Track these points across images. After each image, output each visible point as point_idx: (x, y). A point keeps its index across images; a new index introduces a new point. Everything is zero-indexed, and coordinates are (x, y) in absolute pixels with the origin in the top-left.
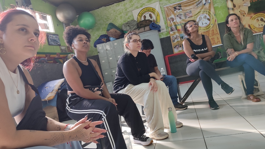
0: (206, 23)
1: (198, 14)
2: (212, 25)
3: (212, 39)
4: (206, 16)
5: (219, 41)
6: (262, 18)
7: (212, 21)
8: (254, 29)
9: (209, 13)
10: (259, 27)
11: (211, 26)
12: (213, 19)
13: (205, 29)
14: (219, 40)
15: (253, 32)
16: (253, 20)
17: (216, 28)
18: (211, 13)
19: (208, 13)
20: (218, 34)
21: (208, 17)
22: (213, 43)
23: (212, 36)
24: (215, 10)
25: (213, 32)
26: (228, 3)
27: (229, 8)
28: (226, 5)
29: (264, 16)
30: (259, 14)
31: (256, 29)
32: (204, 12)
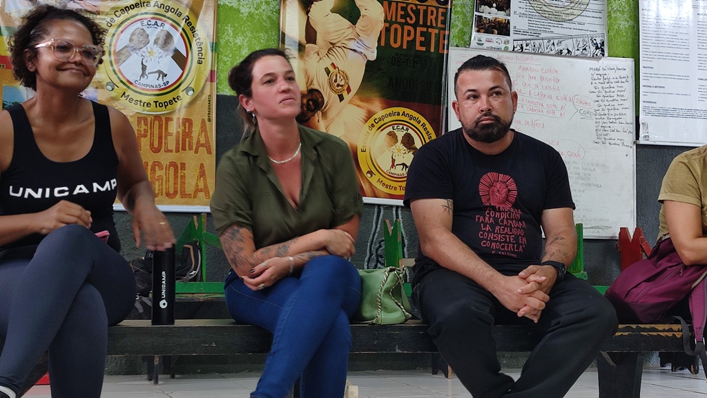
0: (160, 72)
1: (132, 12)
2: (191, 93)
3: (172, 168)
4: (169, 37)
5: (206, 186)
6: (410, 131)
8: (370, 172)
9: (189, 24)
10: (393, 171)
11: (186, 98)
12: (200, 63)
13: (149, 104)
14: (205, 180)
15: (366, 187)
16: (374, 129)
17: (206, 118)
18: (198, 27)
19: (183, 23)
20: (209, 152)
21: (178, 43)
22: (171, 191)
23: (177, 151)
24: (218, 23)
25: (184, 131)
26: (288, 9)
27: (284, 34)
28: (274, 17)
29: (419, 126)
30: (401, 110)
31: (377, 176)
32: (162, 11)
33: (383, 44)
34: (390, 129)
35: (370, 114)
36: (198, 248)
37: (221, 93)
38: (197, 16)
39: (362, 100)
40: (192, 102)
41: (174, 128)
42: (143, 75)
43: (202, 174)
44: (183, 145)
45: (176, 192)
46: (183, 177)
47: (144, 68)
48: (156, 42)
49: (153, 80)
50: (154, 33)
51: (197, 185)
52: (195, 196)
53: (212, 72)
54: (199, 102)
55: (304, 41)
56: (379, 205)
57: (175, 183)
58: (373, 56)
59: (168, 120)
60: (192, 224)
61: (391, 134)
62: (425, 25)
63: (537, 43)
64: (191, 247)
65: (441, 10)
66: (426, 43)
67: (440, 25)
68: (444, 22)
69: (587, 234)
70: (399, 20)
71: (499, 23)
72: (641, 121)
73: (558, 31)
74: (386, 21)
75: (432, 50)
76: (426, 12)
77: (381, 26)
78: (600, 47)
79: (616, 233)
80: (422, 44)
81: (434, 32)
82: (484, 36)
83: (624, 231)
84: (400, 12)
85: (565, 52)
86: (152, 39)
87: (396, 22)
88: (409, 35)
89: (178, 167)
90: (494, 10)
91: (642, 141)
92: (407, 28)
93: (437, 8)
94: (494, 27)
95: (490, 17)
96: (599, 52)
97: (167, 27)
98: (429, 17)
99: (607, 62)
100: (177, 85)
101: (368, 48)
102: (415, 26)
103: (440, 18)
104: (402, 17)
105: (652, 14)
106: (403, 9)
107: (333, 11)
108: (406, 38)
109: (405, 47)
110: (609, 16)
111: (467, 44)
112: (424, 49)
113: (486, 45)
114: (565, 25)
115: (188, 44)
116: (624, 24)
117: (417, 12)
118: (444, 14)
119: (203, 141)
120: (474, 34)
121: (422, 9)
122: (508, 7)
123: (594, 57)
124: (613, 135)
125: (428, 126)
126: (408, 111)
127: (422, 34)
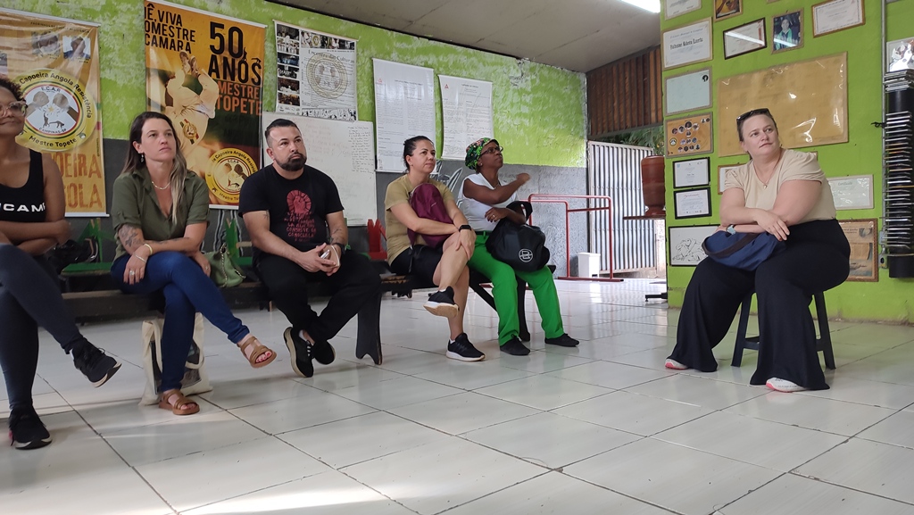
0: (58, 122)
1: (34, 80)
2: (83, 137)
3: (72, 188)
4: (64, 98)
6: (240, 163)
7: (86, 125)
8: (215, 189)
9: (79, 90)
10: (229, 188)
11: (80, 140)
12: (89, 117)
13: (51, 145)
14: (98, 195)
15: (211, 198)
16: (216, 162)
17: (96, 154)
18: (86, 93)
19: (74, 90)
21: (71, 102)
22: (73, 203)
23: (76, 176)
24: (101, 90)
25: (80, 162)
26: (152, 83)
27: (150, 100)
28: (143, 87)
29: (245, 160)
30: (233, 150)
31: (219, 191)
32: (58, 81)
33: (219, 108)
34: (227, 162)
35: (213, 153)
36: (95, 241)
37: (106, 137)
38: (85, 85)
39: (207, 143)
40: (85, 143)
41: (71, 160)
42: (46, 124)
43: (95, 191)
44: (80, 171)
45: (76, 204)
46: (81, 193)
47: (46, 119)
48: (54, 101)
49: (54, 128)
50: (51, 96)
51: (92, 199)
52: (91, 206)
53: (98, 123)
54: (90, 144)
55: (164, 104)
56: (222, 210)
57: (76, 198)
58: (213, 116)
59: (67, 155)
60: (90, 224)
61: (228, 166)
62: (246, 97)
63: (316, 111)
64: (90, 240)
65: (256, 89)
66: (247, 108)
67: (255, 97)
68: (258, 96)
69: (350, 223)
70: (229, 93)
71: (293, 98)
72: (378, 159)
73: (328, 104)
74: (220, 93)
75: (252, 113)
76: (246, 89)
77: (217, 96)
78: (353, 115)
79: (366, 223)
80: (244, 109)
81: (252, 102)
82: (284, 106)
83: (370, 221)
84: (229, 89)
85: (333, 117)
86: (51, 100)
87: (227, 94)
88: (236, 103)
89: (77, 188)
90: (289, 90)
91: (378, 170)
92: (234, 98)
93: (254, 87)
94: (290, 100)
95: (287, 94)
96: (353, 117)
97: (63, 92)
98: (249, 92)
99: (357, 123)
100: (73, 131)
101: (209, 110)
102: (240, 97)
103: (256, 93)
104: (231, 91)
105: (382, 97)
106: (231, 86)
107: (183, 86)
108: (234, 105)
109: (233, 110)
110: (358, 96)
111: (274, 110)
112: (246, 112)
113: (286, 111)
114: (332, 101)
115: (80, 104)
116: (366, 101)
117: (240, 89)
118: (258, 91)
119: (94, 169)
120: (278, 104)
121: (244, 87)
122: (298, 89)
123: (350, 120)
124: (362, 166)
125: (251, 160)
126: (237, 150)
127: (244, 103)
